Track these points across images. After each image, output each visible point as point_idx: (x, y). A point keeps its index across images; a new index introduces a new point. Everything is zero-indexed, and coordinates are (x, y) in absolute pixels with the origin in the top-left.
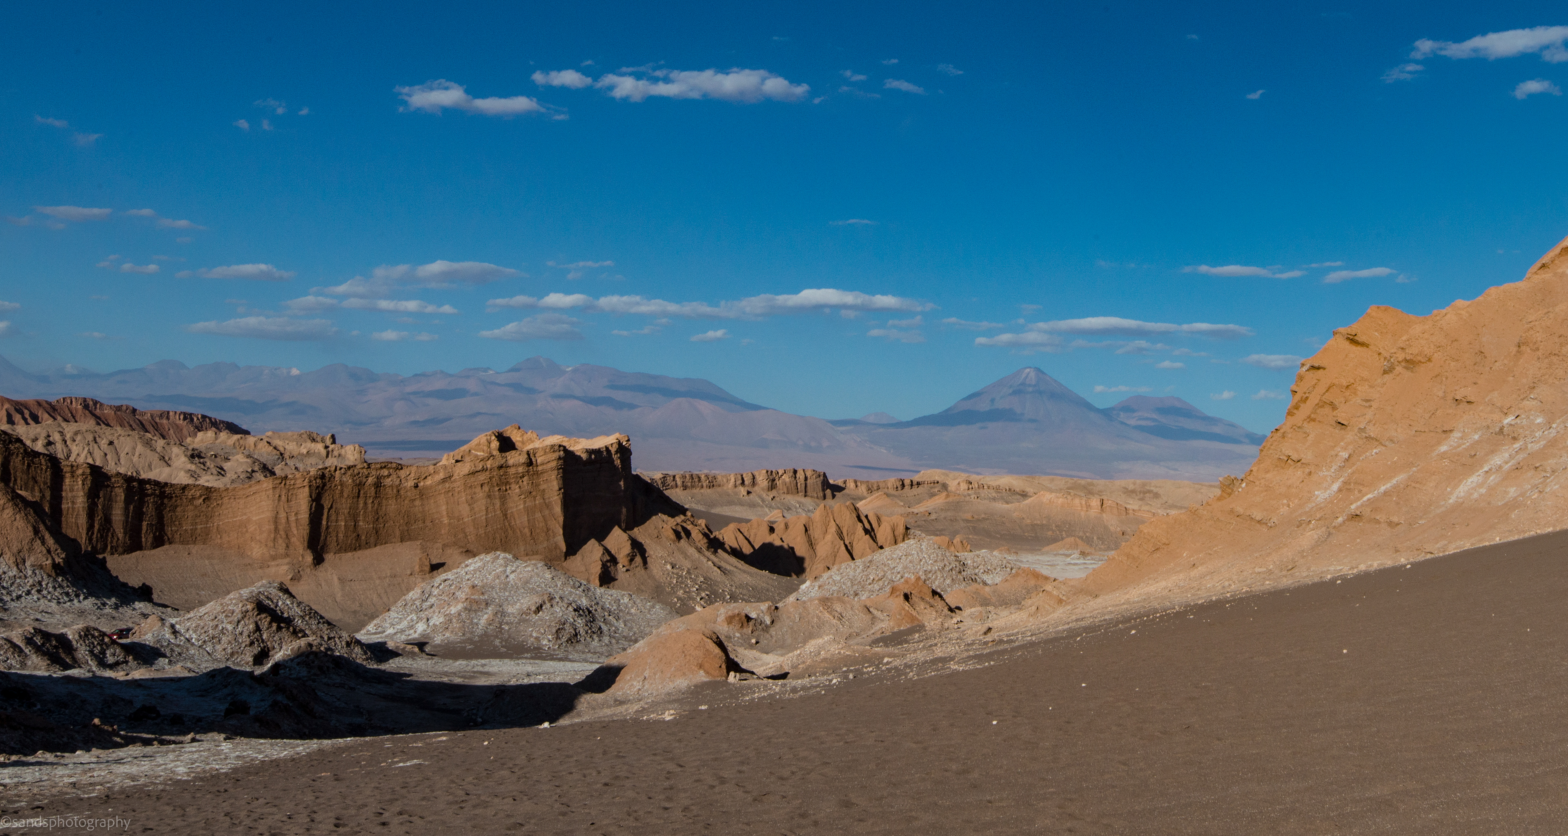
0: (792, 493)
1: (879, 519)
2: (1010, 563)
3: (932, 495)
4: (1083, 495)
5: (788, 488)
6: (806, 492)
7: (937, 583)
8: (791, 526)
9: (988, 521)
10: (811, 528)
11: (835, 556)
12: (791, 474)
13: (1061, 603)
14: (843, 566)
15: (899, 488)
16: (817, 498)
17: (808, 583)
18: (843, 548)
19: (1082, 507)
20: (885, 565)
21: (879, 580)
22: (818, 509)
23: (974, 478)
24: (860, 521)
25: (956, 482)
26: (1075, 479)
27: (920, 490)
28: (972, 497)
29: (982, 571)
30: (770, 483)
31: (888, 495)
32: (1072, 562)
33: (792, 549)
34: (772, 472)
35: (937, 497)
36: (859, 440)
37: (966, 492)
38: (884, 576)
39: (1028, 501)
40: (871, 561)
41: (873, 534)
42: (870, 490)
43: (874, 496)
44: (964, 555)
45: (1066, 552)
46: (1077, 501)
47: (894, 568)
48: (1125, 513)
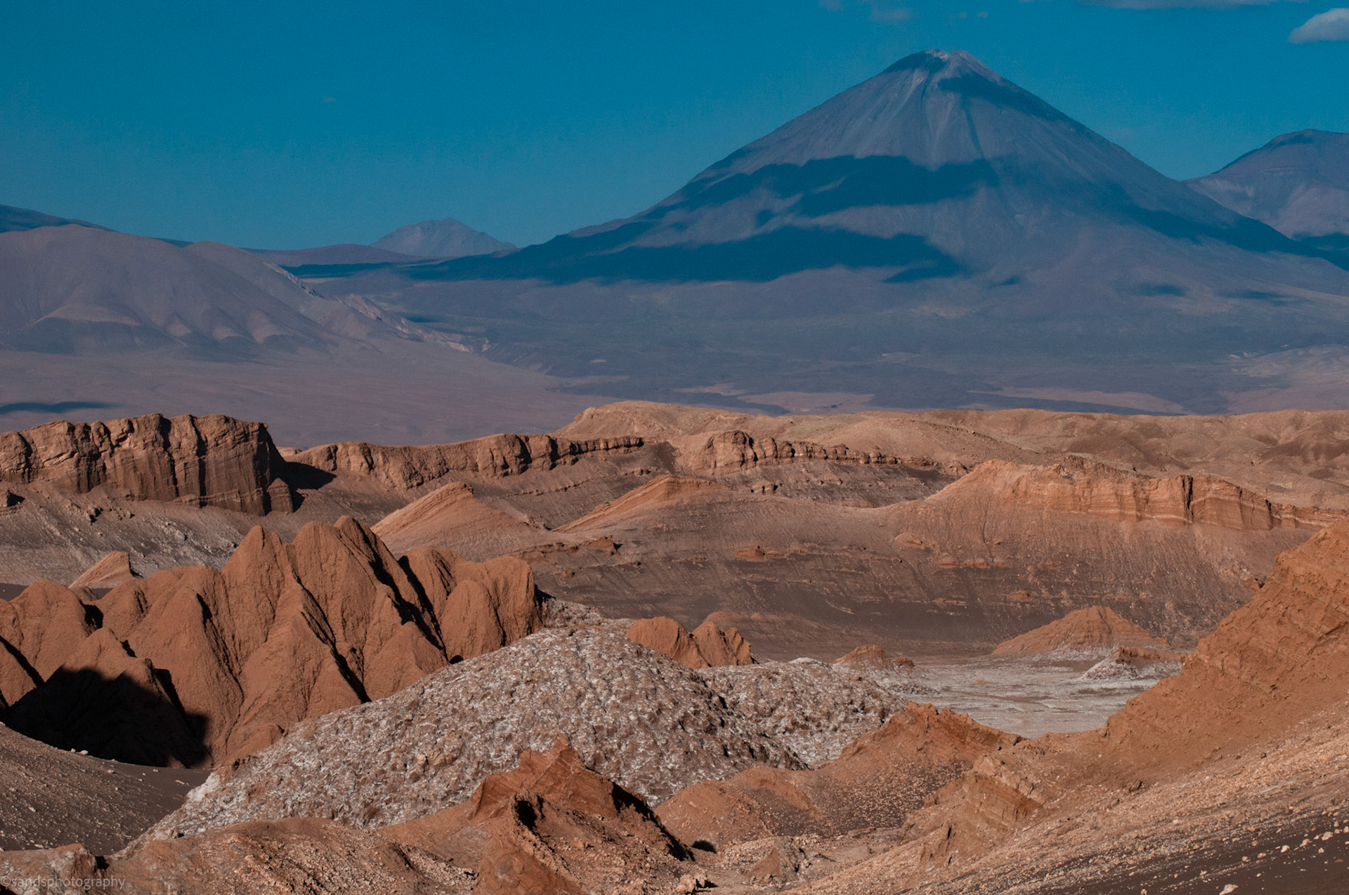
0: (158, 497)
1: (445, 569)
2: (876, 696)
3: (624, 486)
4: (1126, 466)
5: (142, 480)
6: (203, 491)
7: (635, 766)
8: (155, 603)
9: (810, 565)
10: (223, 606)
11: (307, 694)
12: (152, 433)
13: (1027, 812)
14: (326, 723)
15: (514, 468)
16: (243, 508)
17: (212, 783)
18: (331, 667)
19: (1121, 505)
20: (463, 717)
21: (445, 764)
22: (244, 542)
23: (760, 423)
24: (385, 578)
25: (701, 440)
26: (1098, 416)
27: (583, 470)
28: (757, 486)
29: (784, 723)
30: (83, 468)
31: (476, 491)
32: (1095, 687)
33: (163, 676)
34: (87, 428)
35: (638, 493)
36: (372, 313)
37: (735, 473)
38: (461, 751)
39: (944, 493)
40: (415, 705)
41: (427, 618)
42: (416, 477)
43: (432, 494)
44: (720, 675)
45: (1073, 655)
46: (1105, 488)
47: (493, 723)
48: (1265, 522)
